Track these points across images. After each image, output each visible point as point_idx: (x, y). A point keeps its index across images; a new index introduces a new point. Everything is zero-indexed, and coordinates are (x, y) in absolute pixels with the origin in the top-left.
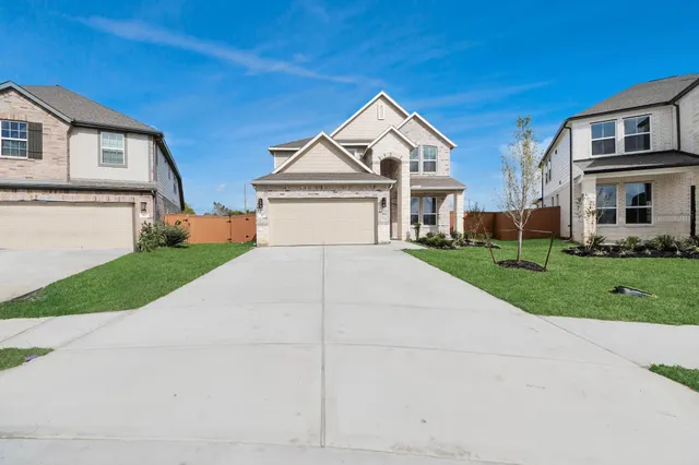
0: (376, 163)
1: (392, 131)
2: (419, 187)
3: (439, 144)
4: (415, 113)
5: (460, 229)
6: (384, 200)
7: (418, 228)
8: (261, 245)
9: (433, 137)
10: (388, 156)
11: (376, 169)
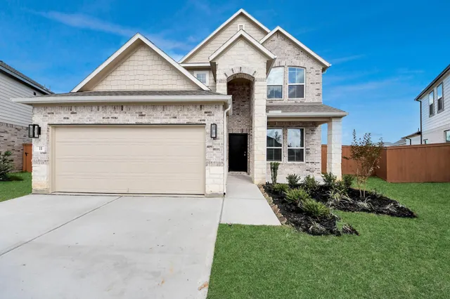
0: (221, 81)
1: (241, 37)
2: (278, 113)
3: (308, 64)
4: (278, 28)
5: (336, 171)
6: (214, 126)
7: (274, 169)
8: (38, 193)
9: (302, 55)
10: (237, 71)
11: (222, 88)
